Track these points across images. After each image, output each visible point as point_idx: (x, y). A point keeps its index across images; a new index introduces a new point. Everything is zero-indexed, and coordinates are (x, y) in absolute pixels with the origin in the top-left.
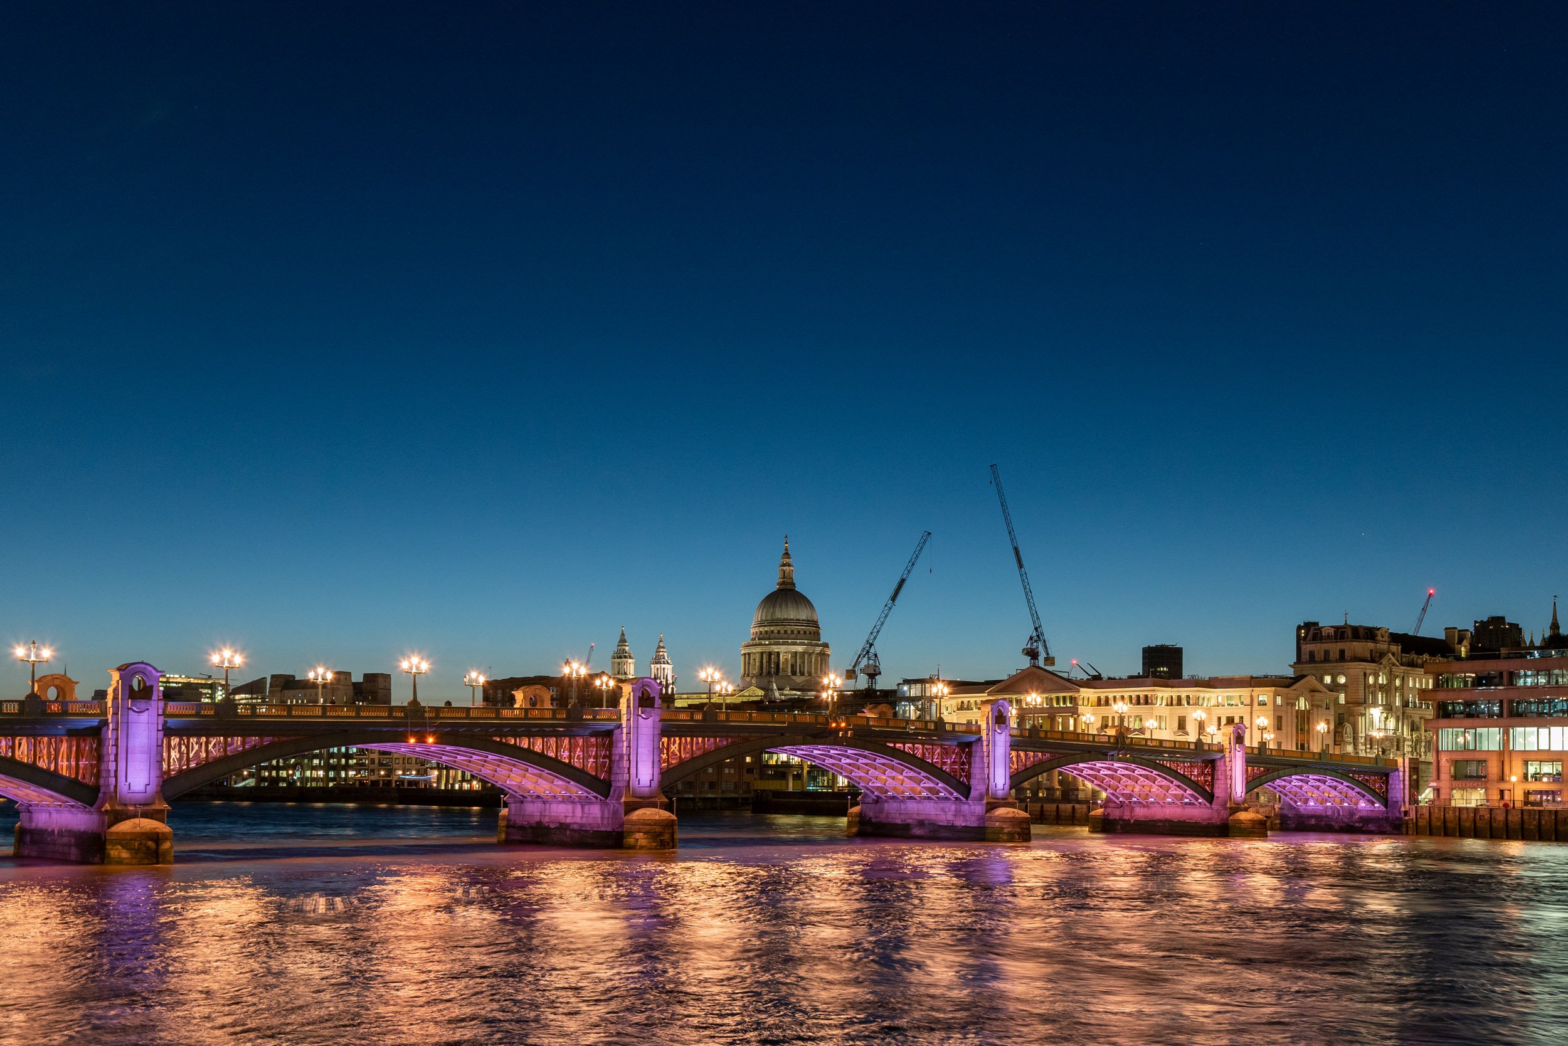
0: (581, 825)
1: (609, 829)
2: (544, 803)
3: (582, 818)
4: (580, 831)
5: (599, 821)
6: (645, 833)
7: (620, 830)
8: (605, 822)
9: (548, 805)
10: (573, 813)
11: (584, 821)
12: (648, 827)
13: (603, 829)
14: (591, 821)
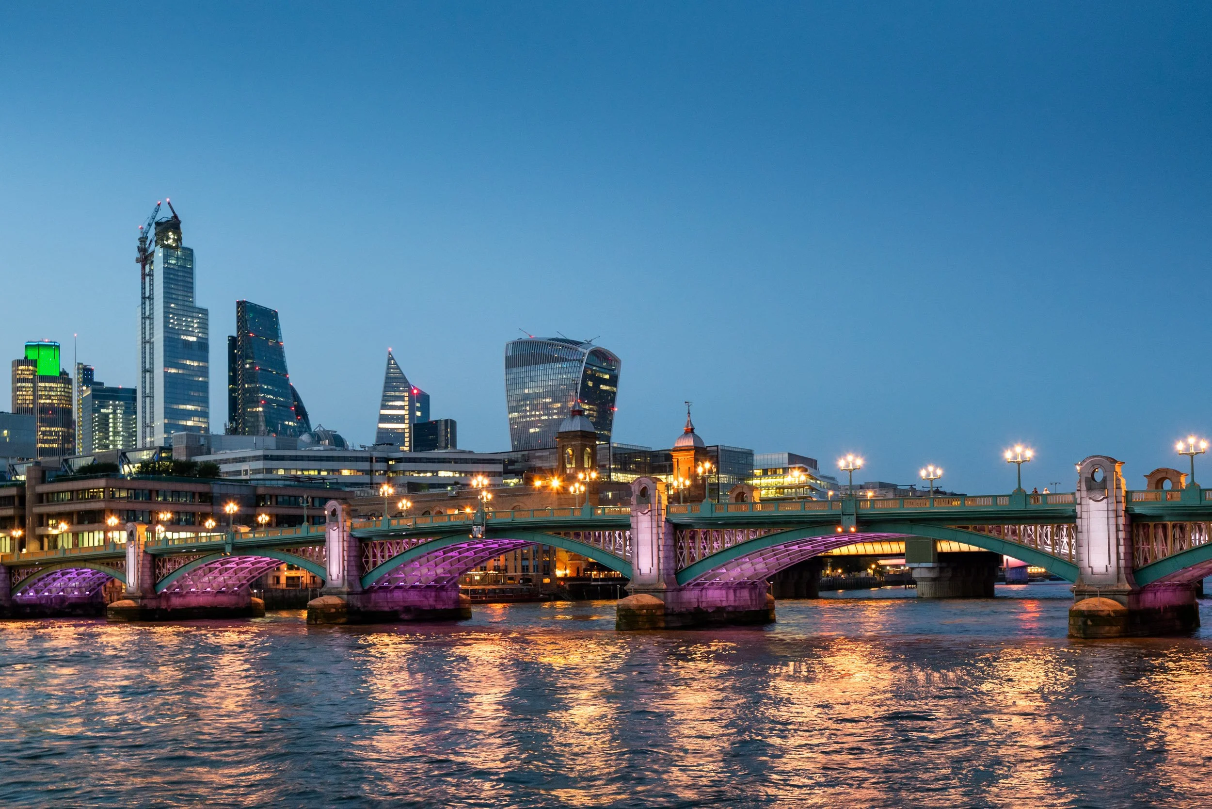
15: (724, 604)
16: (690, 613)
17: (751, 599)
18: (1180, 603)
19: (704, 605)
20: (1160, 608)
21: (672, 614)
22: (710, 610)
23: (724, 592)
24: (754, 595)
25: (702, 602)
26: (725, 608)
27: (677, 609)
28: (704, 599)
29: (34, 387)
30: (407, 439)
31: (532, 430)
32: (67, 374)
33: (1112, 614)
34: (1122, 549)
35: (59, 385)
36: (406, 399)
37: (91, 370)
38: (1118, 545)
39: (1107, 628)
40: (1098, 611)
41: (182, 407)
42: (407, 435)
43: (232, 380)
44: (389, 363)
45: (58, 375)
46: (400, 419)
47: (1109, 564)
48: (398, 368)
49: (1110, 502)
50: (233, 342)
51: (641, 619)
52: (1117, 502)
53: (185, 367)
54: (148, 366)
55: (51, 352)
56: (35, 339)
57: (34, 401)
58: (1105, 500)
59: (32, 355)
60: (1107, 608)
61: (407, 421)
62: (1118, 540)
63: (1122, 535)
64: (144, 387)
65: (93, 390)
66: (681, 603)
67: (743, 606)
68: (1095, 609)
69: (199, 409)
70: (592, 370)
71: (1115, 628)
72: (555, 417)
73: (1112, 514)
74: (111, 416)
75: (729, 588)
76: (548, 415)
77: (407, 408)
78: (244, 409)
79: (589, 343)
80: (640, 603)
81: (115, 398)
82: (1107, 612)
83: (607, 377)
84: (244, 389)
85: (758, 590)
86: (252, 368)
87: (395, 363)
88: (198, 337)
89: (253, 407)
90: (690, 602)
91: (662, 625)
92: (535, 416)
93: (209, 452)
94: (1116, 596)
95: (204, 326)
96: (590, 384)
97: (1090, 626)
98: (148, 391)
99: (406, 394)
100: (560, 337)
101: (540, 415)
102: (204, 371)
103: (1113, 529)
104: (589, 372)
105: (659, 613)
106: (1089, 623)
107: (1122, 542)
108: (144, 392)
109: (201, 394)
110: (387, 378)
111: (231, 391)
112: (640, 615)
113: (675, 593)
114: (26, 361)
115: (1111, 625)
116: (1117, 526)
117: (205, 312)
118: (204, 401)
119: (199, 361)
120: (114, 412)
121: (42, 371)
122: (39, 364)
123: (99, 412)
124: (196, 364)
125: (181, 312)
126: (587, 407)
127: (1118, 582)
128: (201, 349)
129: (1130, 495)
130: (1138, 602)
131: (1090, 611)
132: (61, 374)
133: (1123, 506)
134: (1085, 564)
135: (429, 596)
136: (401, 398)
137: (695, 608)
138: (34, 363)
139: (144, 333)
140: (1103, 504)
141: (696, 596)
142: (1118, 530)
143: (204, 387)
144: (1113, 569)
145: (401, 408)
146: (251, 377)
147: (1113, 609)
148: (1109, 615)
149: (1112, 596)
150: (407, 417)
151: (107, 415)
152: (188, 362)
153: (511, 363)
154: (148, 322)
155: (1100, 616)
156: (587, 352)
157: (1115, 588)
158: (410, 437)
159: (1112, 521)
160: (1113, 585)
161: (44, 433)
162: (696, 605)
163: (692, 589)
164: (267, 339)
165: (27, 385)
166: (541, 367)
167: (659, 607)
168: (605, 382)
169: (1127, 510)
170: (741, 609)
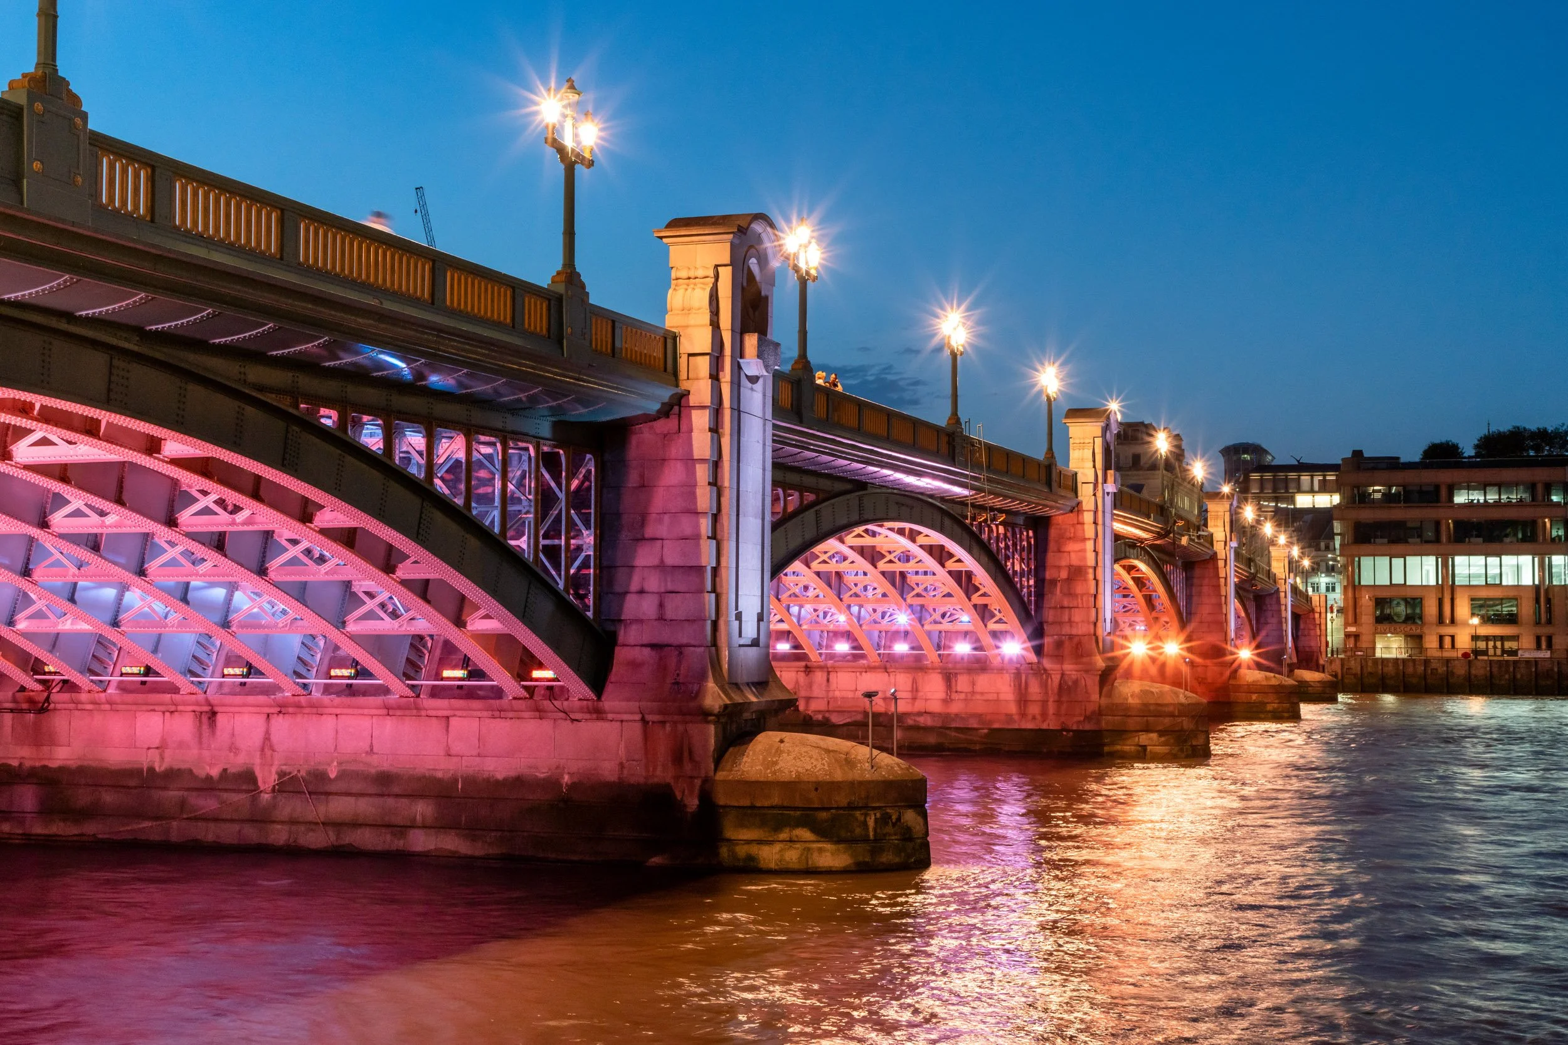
0: (946, 717)
1: (1051, 724)
2: (808, 670)
3: (946, 701)
4: (943, 729)
5: (1013, 709)
6: (1161, 733)
7: (1088, 727)
8: (1034, 709)
9: (819, 677)
10: (915, 690)
11: (956, 708)
12: (1167, 721)
13: (1029, 725)
14: (980, 708)
67: (979, 716)
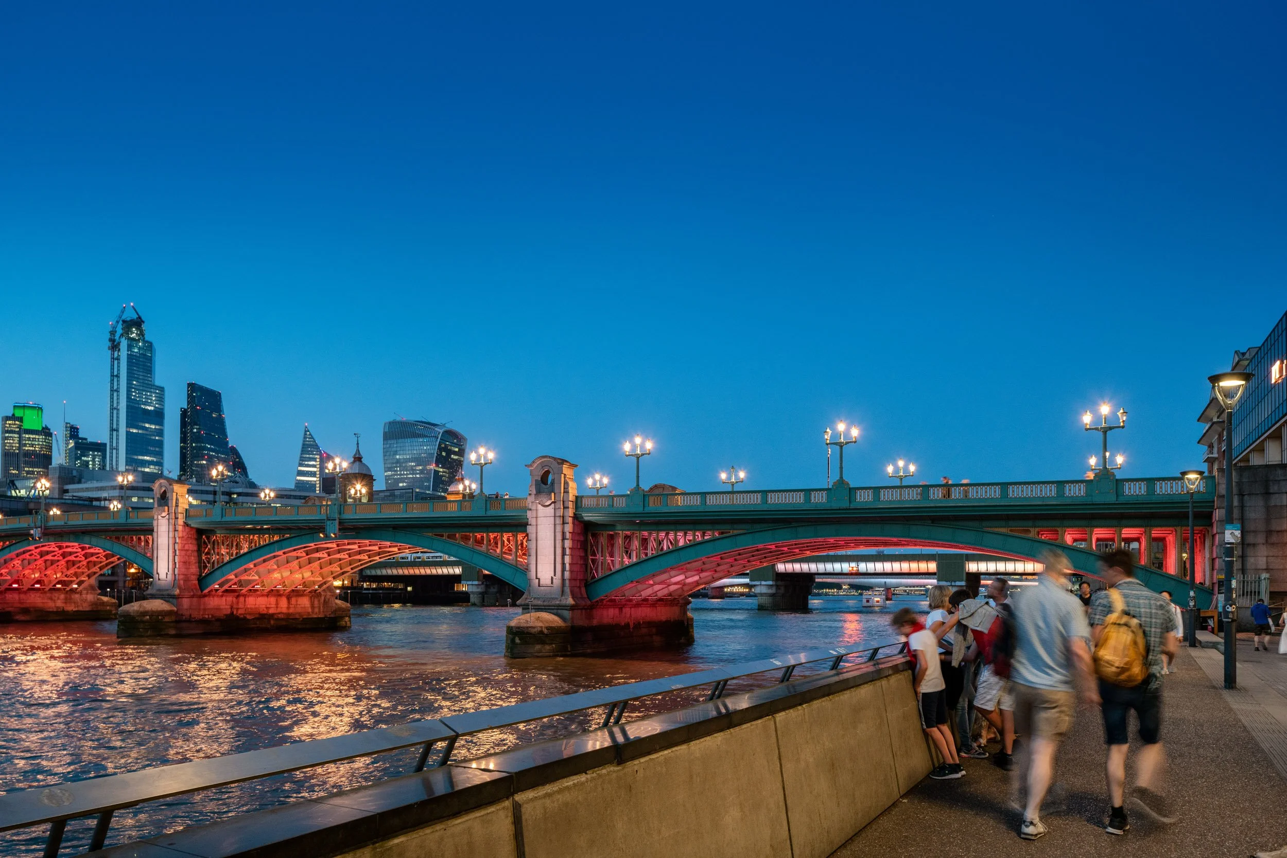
15: (271, 611)
16: (218, 620)
17: (313, 607)
18: (663, 618)
19: (240, 612)
20: (628, 625)
21: (189, 620)
22: (248, 617)
23: (273, 600)
24: (316, 602)
25: (237, 609)
26: (273, 615)
27: (197, 615)
28: (241, 606)
29: (20, 437)
30: (318, 489)
31: (401, 485)
32: (49, 430)
33: (546, 631)
34: (567, 559)
35: (41, 437)
36: (318, 460)
37: (78, 429)
38: (564, 554)
39: (538, 647)
40: (527, 627)
41: (140, 457)
42: (318, 486)
43: (183, 440)
44: (305, 434)
45: (40, 429)
46: (313, 474)
47: (555, 575)
48: (312, 438)
49: (557, 507)
50: (184, 413)
51: (142, 626)
52: (564, 508)
53: (146, 429)
54: (115, 426)
55: (35, 412)
56: (22, 401)
57: (19, 448)
58: (553, 505)
59: (18, 413)
60: (540, 624)
61: (318, 476)
62: (564, 549)
63: (568, 544)
64: (111, 442)
65: (76, 443)
66: (205, 609)
68: (525, 625)
69: (155, 460)
70: (446, 445)
71: (548, 647)
72: (418, 476)
73: (559, 521)
74: (91, 463)
75: (280, 595)
76: (413, 474)
77: (318, 466)
78: (192, 462)
79: (444, 425)
80: (141, 609)
81: (94, 451)
82: (539, 629)
83: (457, 450)
84: (192, 447)
85: (323, 598)
86: (199, 432)
87: (310, 434)
88: (155, 407)
89: (198, 461)
90: (218, 609)
91: (173, 632)
92: (404, 474)
93: (79, 482)
94: (560, 611)
95: (161, 399)
96: (444, 454)
97: (517, 644)
98: (114, 445)
99: (318, 456)
100: (424, 420)
101: (407, 474)
102: (160, 433)
103: (559, 537)
104: (443, 446)
105: (167, 619)
106: (517, 641)
107: (568, 551)
108: (111, 445)
109: (157, 449)
110: (304, 445)
111: (182, 448)
112: (144, 622)
113: (195, 600)
114: (13, 417)
115: (543, 643)
116: (563, 533)
117: (162, 389)
118: (160, 454)
119: (155, 424)
120: (93, 460)
121: (26, 426)
122: (25, 419)
123: (80, 459)
124: (153, 427)
125: (141, 388)
126: (441, 470)
127: (562, 595)
128: (158, 416)
129: (579, 499)
130: (590, 617)
131: (519, 628)
132: (43, 428)
133: (570, 512)
134: (533, 574)
135: (56, 599)
136: (315, 460)
137: (226, 615)
138: (21, 419)
139: (112, 402)
140: (550, 510)
141: (230, 603)
142: (564, 539)
143: (160, 444)
144: (557, 581)
145: (314, 466)
146: (197, 438)
147: (547, 625)
148: (541, 632)
149: (555, 611)
150: (318, 473)
151: (87, 462)
152: (147, 425)
153: (387, 436)
154: (115, 394)
155: (531, 634)
156: (441, 431)
157: (558, 602)
158: (320, 487)
159: (559, 528)
160: (557, 598)
161: (28, 472)
162: (229, 612)
163: (222, 596)
164: (212, 412)
165: (13, 435)
166: (409, 440)
167: (170, 613)
168: (455, 453)
169: (576, 517)
170: (297, 616)
